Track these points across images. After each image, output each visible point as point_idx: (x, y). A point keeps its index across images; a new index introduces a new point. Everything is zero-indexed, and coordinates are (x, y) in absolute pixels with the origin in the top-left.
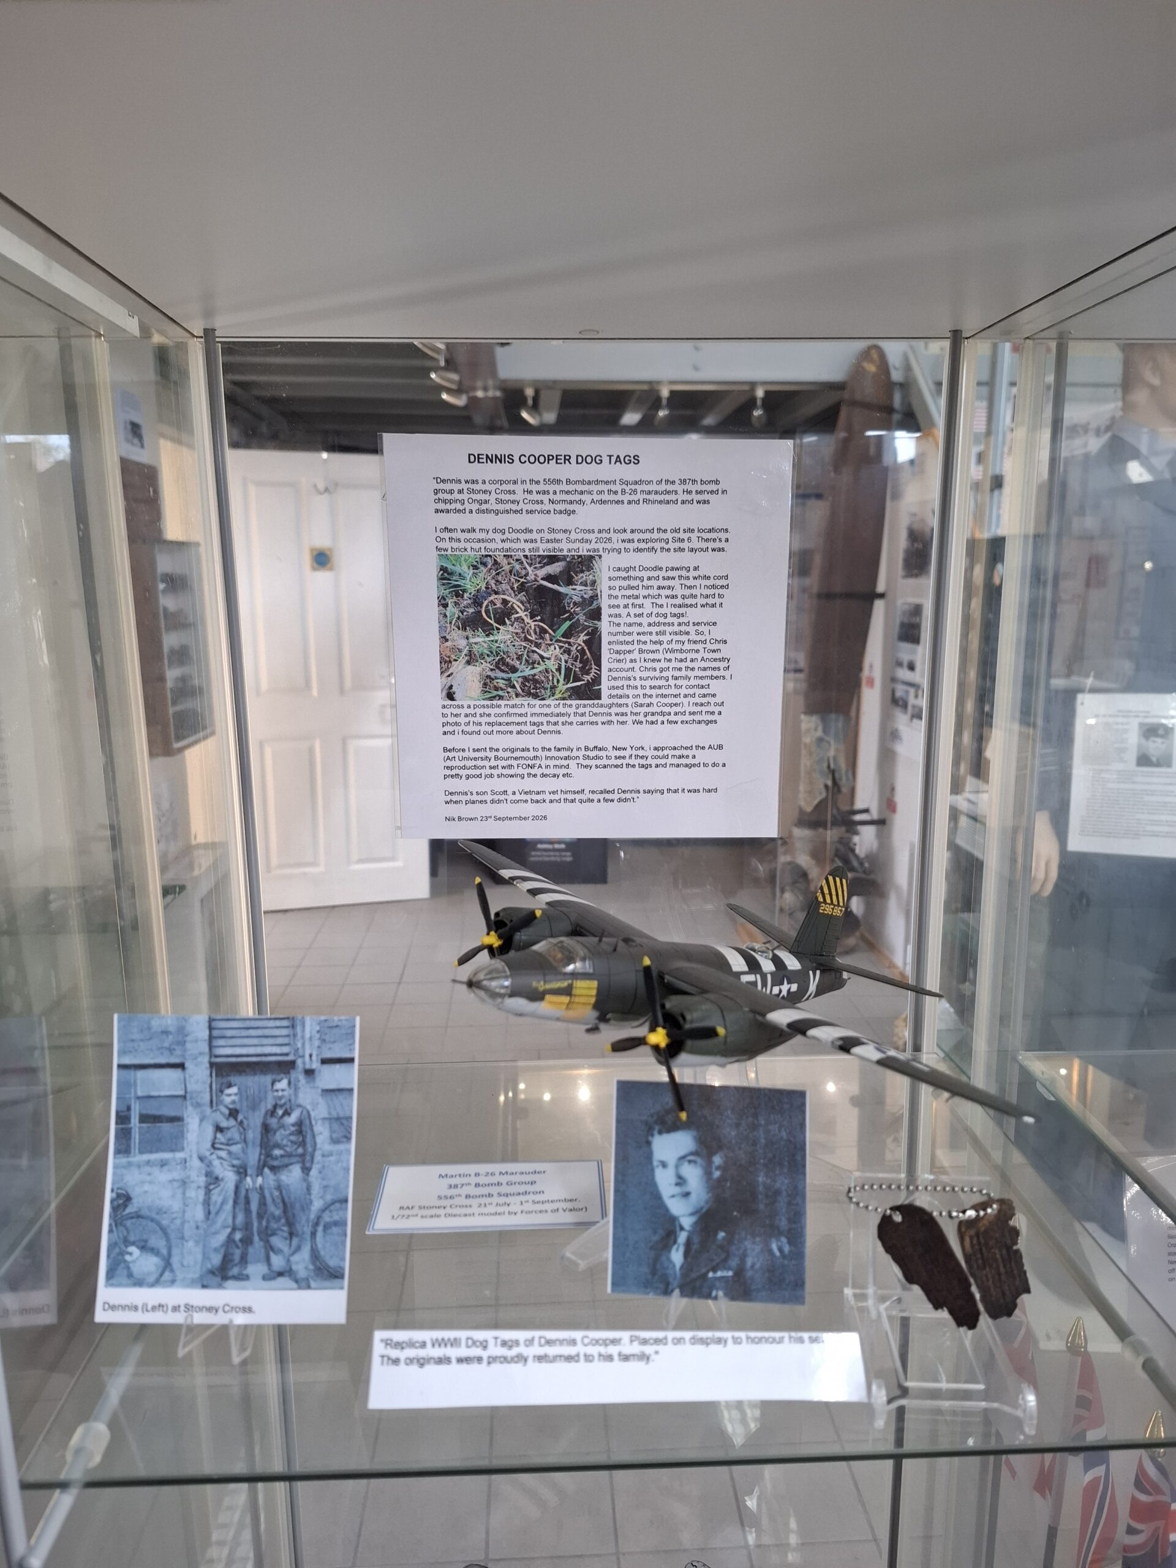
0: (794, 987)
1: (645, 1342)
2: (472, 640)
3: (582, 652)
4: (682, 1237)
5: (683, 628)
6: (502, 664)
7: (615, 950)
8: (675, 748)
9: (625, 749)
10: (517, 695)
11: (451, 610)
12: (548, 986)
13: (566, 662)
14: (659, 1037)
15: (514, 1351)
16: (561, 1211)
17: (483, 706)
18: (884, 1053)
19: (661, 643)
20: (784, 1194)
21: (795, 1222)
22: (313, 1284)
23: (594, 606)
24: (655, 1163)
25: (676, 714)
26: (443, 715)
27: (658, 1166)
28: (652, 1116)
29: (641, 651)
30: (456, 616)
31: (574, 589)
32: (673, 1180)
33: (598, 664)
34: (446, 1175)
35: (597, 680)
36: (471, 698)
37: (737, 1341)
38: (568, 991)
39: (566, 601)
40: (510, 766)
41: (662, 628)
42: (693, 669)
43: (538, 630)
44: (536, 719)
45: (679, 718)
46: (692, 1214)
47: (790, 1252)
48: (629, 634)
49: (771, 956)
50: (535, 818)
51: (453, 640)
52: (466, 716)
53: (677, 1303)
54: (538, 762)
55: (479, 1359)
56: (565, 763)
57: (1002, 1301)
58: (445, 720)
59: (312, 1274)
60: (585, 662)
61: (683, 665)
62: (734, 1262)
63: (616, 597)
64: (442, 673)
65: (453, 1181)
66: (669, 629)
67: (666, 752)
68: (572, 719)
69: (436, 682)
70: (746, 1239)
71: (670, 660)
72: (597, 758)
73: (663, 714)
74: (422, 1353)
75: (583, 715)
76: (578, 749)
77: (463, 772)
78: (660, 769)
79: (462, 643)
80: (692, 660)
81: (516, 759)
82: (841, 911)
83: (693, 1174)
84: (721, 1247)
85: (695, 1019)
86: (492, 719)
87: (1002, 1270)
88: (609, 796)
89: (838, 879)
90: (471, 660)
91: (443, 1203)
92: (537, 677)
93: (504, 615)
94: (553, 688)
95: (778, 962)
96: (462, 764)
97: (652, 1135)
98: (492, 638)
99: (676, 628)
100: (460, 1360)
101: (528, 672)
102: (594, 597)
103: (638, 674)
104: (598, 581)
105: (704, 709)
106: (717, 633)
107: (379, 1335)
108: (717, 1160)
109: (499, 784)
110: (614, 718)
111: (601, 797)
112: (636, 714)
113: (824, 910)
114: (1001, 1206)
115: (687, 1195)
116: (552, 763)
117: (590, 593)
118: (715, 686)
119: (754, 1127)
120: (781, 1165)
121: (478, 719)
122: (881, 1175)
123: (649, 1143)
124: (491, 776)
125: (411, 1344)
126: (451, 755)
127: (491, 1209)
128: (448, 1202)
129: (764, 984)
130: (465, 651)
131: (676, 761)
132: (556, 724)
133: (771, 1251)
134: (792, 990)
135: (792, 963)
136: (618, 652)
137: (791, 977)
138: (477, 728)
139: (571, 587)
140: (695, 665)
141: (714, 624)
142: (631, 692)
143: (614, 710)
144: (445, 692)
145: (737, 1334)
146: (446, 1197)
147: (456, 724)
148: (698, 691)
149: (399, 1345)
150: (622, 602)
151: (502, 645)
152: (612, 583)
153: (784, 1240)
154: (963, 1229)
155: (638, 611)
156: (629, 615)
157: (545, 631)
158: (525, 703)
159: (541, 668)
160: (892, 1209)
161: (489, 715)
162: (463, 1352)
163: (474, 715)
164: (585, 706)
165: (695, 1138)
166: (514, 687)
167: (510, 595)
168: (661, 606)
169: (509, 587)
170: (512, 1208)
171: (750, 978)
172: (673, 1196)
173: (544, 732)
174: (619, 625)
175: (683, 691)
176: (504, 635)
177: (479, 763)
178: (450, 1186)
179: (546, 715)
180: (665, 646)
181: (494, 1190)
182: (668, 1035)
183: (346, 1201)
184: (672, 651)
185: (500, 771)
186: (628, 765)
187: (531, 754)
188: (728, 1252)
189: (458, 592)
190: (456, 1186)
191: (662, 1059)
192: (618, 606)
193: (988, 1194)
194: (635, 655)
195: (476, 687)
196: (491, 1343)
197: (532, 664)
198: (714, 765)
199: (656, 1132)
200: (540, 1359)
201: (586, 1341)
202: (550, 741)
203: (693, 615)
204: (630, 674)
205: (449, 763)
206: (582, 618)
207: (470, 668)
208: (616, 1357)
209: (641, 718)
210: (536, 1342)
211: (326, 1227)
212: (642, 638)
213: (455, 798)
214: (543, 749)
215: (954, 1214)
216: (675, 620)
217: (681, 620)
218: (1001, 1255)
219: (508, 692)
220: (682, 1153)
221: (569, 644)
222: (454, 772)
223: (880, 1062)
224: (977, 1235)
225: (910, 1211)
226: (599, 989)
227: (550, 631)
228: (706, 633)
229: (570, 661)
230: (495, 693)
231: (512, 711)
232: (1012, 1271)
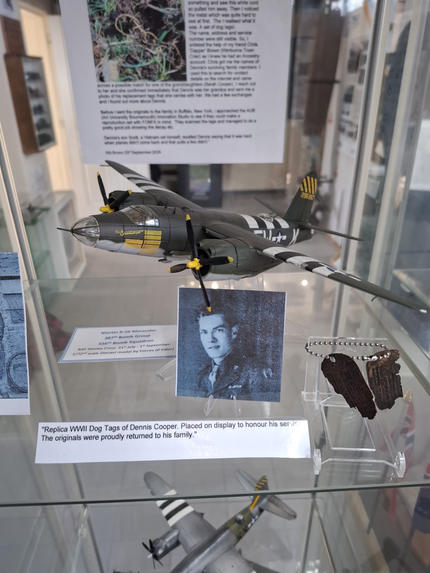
0: (285, 238)
1: (189, 427)
2: (112, 44)
3: (175, 51)
4: (215, 368)
5: (232, 36)
6: (129, 59)
7: (174, 213)
8: (228, 111)
9: (201, 112)
10: (139, 78)
11: (97, 24)
12: (127, 233)
13: (166, 57)
14: (195, 264)
15: (117, 433)
16: (160, 350)
17: (121, 86)
18: (333, 271)
19: (219, 45)
20: (271, 346)
21: (276, 361)
22: (10, 396)
23: (180, 21)
24: (201, 331)
25: (229, 90)
26: (99, 91)
27: (202, 333)
28: (199, 307)
29: (209, 50)
30: (101, 28)
31: (168, 10)
32: (210, 340)
33: (184, 58)
34: (105, 332)
35: (184, 69)
36: (114, 81)
37: (240, 425)
38: (141, 237)
39: (164, 18)
40: (138, 122)
41: (220, 36)
42: (238, 62)
43: (149, 37)
44: (151, 93)
45: (231, 93)
46: (220, 357)
47: (273, 376)
48: (202, 39)
49: (272, 220)
50: (154, 152)
51: (100, 44)
52: (112, 91)
53: (211, 402)
54: (153, 120)
55: (97, 437)
56: (168, 120)
57: (386, 400)
58: (100, 94)
59: (10, 391)
60: (177, 57)
61: (232, 59)
62: (243, 381)
63: (193, 15)
64: (96, 65)
65: (108, 335)
66: (224, 36)
67: (224, 113)
68: (171, 93)
69: (93, 71)
70: (249, 369)
71: (225, 56)
72: (186, 117)
73: (221, 90)
74: (65, 434)
75: (177, 90)
76: (176, 112)
77: (113, 126)
78: (221, 124)
79: (105, 46)
80: (238, 56)
81: (141, 117)
82: (313, 197)
83: (221, 337)
84: (236, 373)
85: (216, 252)
86: (126, 93)
87: (388, 385)
88: (193, 140)
89: (312, 179)
90: (112, 56)
91: (101, 346)
92: (150, 67)
93: (128, 26)
94: (160, 74)
95: (276, 224)
96: (112, 120)
97: (199, 317)
98: (122, 42)
99: (228, 36)
100: (86, 438)
101: (145, 64)
102: (181, 15)
103: (207, 65)
104: (182, 5)
105: (244, 87)
106: (252, 39)
107: (41, 425)
108: (235, 329)
109: (134, 133)
110: (194, 93)
111: (189, 140)
112: (207, 90)
113: (304, 196)
114: (391, 353)
115: (218, 347)
116: (161, 120)
117: (178, 12)
118: (251, 73)
119: (256, 312)
120: (270, 332)
121: (118, 93)
122: (324, 338)
123: (197, 321)
124: (129, 128)
125: (59, 430)
126: (106, 115)
127: (125, 350)
128: (104, 346)
129: (268, 235)
130: (108, 51)
131: (229, 119)
132: (162, 96)
133: (262, 376)
134: (283, 239)
135: (284, 225)
136: (195, 51)
137: (283, 232)
138: (118, 99)
139: (166, 9)
140: (240, 59)
141: (250, 33)
142: (203, 76)
143: (195, 88)
144: (98, 77)
145: (240, 422)
146: (103, 344)
147: (107, 96)
148: (242, 76)
149: (53, 430)
150: (196, 18)
151: (129, 47)
152: (191, 6)
153: (270, 370)
154: (369, 366)
155: (206, 24)
156: (201, 27)
157: (152, 38)
158: (144, 83)
159: (151, 61)
160: (330, 355)
161: (124, 91)
162: (88, 433)
163: (116, 91)
164: (178, 85)
165: (222, 318)
166: (137, 73)
167: (130, 14)
168: (219, 21)
169: (129, 8)
170: (135, 349)
171: (260, 232)
172: (210, 348)
173: (156, 101)
174: (195, 33)
175: (233, 76)
176: (129, 40)
177: (122, 120)
178: (107, 338)
179: (156, 91)
180: (222, 47)
181: (128, 340)
182: (200, 262)
183: (25, 354)
184: (227, 50)
185: (133, 125)
186: (203, 121)
187: (149, 115)
188: (239, 376)
189: (100, 13)
190: (109, 338)
191: (198, 276)
192: (194, 21)
193: (385, 347)
194: (205, 53)
195: (116, 73)
196: (104, 428)
197: (146, 58)
198: (250, 121)
199: (201, 315)
200: (130, 437)
201: (157, 427)
202: (159, 106)
203: (239, 27)
204: (202, 65)
205: (105, 120)
206: (174, 29)
207: (111, 62)
208: (173, 435)
209: (209, 92)
210: (129, 428)
211: (15, 367)
212: (210, 42)
213: (110, 141)
214: (156, 111)
215: (365, 358)
216: (228, 31)
217: (232, 30)
218: (389, 378)
219: (134, 77)
220: (215, 326)
221: (167, 46)
222: (108, 125)
223: (330, 277)
224: (377, 368)
225: (340, 357)
226: (162, 236)
227: (156, 37)
228: (246, 39)
229: (168, 57)
230: (127, 77)
231: (138, 88)
232: (394, 386)
